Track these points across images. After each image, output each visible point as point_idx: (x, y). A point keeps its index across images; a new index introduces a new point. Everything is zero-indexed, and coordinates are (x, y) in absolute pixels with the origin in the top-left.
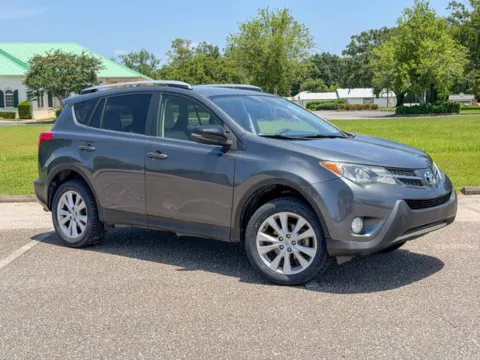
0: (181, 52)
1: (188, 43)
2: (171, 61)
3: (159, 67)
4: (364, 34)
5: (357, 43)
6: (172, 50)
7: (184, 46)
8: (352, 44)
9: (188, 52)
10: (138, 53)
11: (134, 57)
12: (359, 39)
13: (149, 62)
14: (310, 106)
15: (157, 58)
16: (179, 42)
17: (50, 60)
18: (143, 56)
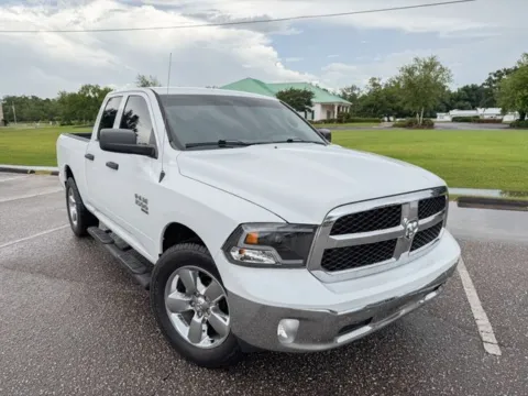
0: (375, 85)
1: (379, 80)
2: (368, 91)
3: (361, 95)
4: (499, 72)
5: (493, 78)
6: (369, 84)
7: (377, 82)
8: (490, 78)
9: (378, 85)
10: (350, 86)
11: (348, 90)
12: (495, 75)
13: (356, 92)
14: (455, 120)
15: (362, 88)
16: (374, 79)
17: (287, 93)
18: (353, 88)
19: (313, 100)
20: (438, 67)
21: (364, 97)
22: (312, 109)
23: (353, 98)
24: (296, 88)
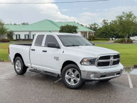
1: (107, 21)
2: (102, 26)
6: (102, 23)
7: (106, 21)
9: (107, 23)
11: (93, 25)
13: (96, 26)
15: (99, 25)
16: (105, 20)
17: (65, 27)
18: (95, 24)
19: (77, 30)
20: (133, 16)
21: (100, 29)
23: (95, 29)
24: (69, 24)
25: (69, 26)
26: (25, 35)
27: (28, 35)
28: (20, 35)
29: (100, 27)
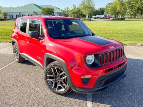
1: (75, 5)
2: (72, 9)
3: (70, 10)
5: (108, 5)
6: (72, 7)
7: (75, 6)
8: (107, 5)
11: (66, 8)
13: (69, 9)
16: (74, 5)
19: (54, 11)
22: (54, 14)
23: (68, 11)
24: (48, 7)
25: (48, 8)
26: (16, 15)
27: (19, 15)
28: (12, 15)
29: (71, 9)
